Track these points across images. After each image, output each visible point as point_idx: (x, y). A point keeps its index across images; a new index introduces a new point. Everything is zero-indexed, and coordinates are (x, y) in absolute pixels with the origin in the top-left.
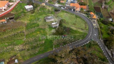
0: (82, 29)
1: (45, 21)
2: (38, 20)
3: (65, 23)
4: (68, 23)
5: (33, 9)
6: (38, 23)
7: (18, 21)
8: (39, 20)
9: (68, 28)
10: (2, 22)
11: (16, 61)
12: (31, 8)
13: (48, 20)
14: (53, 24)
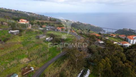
3: (56, 36)
8: (32, 39)
13: (41, 37)
14: (47, 39)
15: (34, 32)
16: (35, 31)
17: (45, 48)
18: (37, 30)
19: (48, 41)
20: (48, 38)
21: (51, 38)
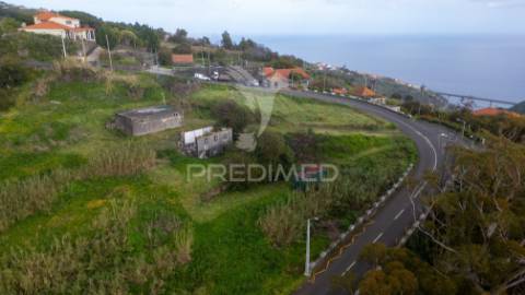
8: (73, 137)
13: (147, 122)
14: (189, 137)
15: (109, 87)
16: (116, 83)
17: (160, 215)
18: (132, 79)
19: (195, 154)
20: (199, 132)
21: (217, 129)
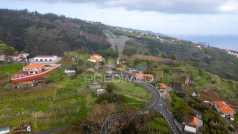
0: (141, 98)
1: (88, 87)
2: (78, 86)
3: (116, 90)
4: (121, 90)
5: (75, 74)
6: (77, 89)
7: (50, 85)
8: (80, 87)
9: (120, 95)
10: (27, 85)
11: (29, 127)
12: (73, 73)
13: (92, 86)
20: (101, 90)
